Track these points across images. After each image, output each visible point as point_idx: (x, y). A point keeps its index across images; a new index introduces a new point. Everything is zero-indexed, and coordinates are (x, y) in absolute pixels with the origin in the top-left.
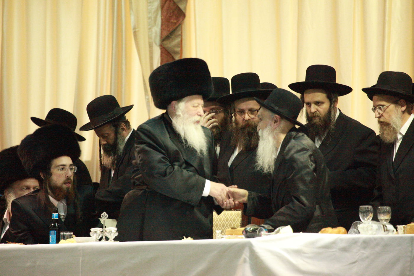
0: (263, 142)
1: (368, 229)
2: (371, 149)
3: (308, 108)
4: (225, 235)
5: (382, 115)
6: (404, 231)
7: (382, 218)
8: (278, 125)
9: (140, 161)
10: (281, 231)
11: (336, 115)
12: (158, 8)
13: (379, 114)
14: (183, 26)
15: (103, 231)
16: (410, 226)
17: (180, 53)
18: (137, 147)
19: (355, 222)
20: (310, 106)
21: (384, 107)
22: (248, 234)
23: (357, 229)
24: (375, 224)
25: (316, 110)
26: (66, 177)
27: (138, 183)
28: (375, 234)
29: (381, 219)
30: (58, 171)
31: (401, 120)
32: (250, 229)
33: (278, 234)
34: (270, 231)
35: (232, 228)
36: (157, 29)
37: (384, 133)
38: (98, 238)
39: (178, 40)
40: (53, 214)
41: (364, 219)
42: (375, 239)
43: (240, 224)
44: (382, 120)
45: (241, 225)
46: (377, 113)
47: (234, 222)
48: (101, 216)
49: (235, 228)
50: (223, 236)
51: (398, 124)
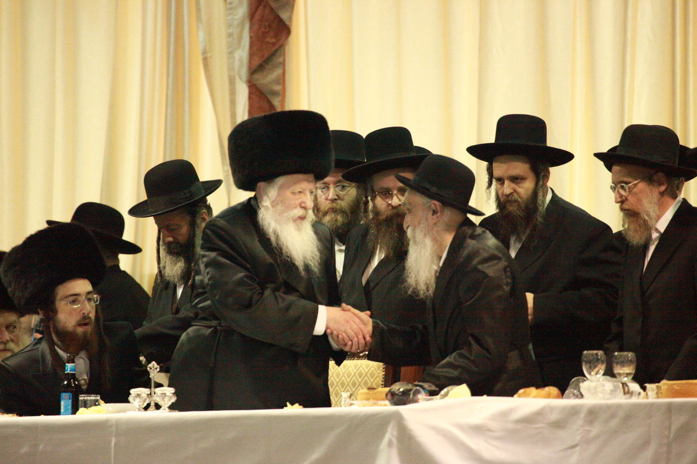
0: (416, 248)
1: (597, 391)
3: (499, 186)
4: (357, 399)
5: (626, 199)
6: (657, 393)
7: (621, 372)
8: (439, 218)
9: (209, 280)
10: (451, 393)
11: (545, 200)
12: (244, 18)
13: (621, 196)
14: (287, 48)
15: (150, 394)
16: (668, 386)
17: (281, 93)
18: (203, 256)
19: (575, 378)
20: (503, 183)
21: (630, 185)
22: (396, 398)
23: (579, 391)
24: (609, 381)
25: (512, 191)
26: (81, 314)
28: (608, 399)
29: (620, 374)
30: (66, 306)
31: (657, 208)
32: (399, 389)
33: (446, 398)
34: (433, 393)
35: (369, 389)
36: (243, 53)
38: (143, 405)
39: (279, 72)
41: (590, 374)
42: (609, 407)
44: (626, 206)
45: (383, 383)
46: (618, 196)
47: (372, 377)
48: (150, 368)
49: (374, 389)
50: (353, 402)
51: (652, 214)
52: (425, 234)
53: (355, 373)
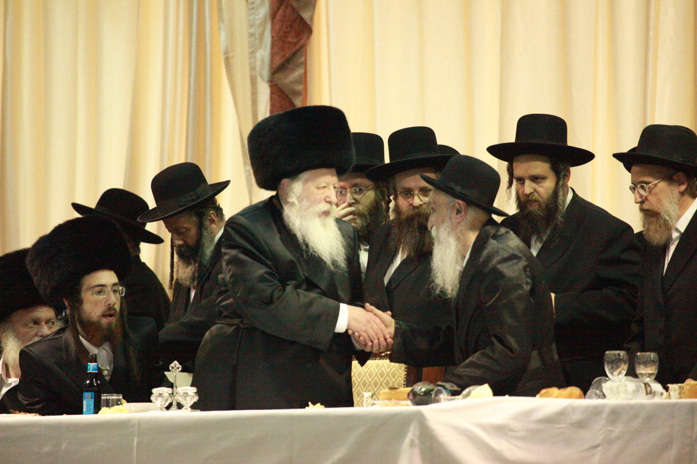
0: (440, 247)
1: (620, 391)
2: (626, 256)
3: (520, 186)
4: (378, 399)
5: (646, 199)
6: (680, 394)
7: (643, 372)
8: (463, 217)
9: (231, 277)
10: (473, 393)
12: (266, 17)
13: (641, 196)
14: (308, 48)
15: (172, 394)
16: (690, 386)
17: (303, 92)
18: (225, 254)
19: (598, 378)
20: (523, 183)
21: (650, 185)
22: (418, 398)
23: (602, 391)
24: (632, 381)
25: (532, 190)
26: (107, 304)
27: (225, 313)
28: (630, 399)
29: (641, 374)
30: (92, 296)
31: (677, 207)
32: (421, 389)
33: (468, 398)
34: (455, 393)
35: (391, 389)
36: (264, 53)
37: (650, 228)
38: (165, 404)
39: (300, 71)
40: (89, 364)
41: (612, 374)
42: (631, 407)
43: (403, 382)
44: (646, 206)
45: (405, 383)
46: (638, 196)
47: (394, 377)
48: (170, 368)
49: (396, 389)
50: (375, 402)
51: (673, 214)
52: (449, 233)
53: (376, 373)
